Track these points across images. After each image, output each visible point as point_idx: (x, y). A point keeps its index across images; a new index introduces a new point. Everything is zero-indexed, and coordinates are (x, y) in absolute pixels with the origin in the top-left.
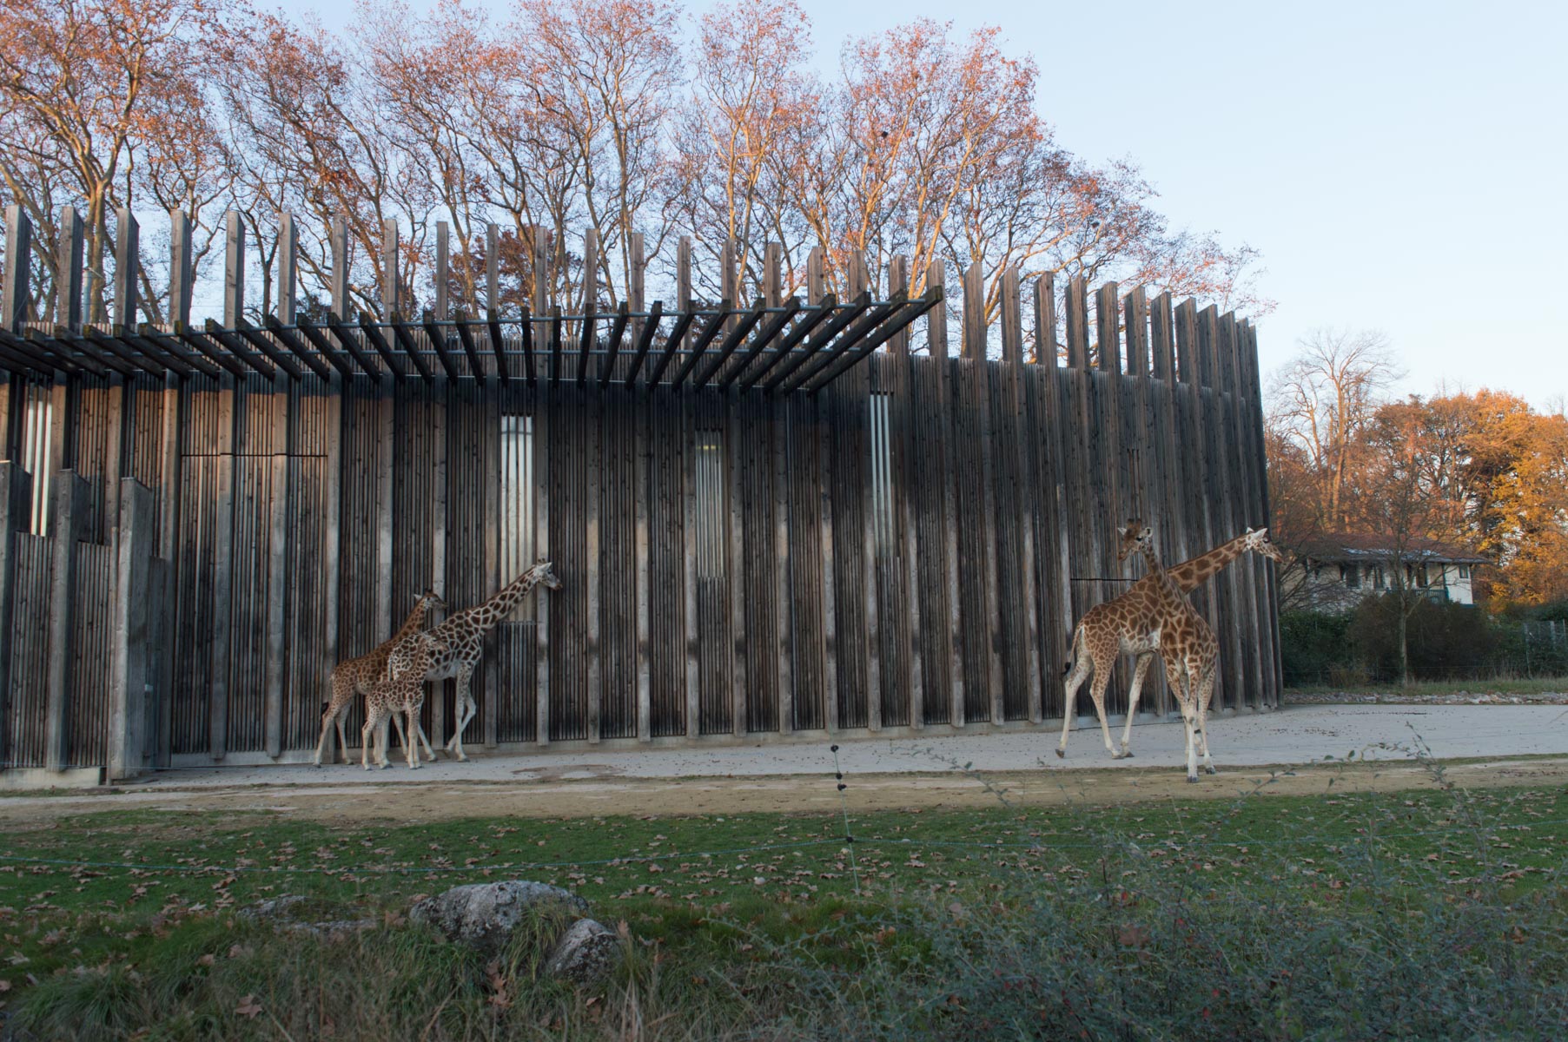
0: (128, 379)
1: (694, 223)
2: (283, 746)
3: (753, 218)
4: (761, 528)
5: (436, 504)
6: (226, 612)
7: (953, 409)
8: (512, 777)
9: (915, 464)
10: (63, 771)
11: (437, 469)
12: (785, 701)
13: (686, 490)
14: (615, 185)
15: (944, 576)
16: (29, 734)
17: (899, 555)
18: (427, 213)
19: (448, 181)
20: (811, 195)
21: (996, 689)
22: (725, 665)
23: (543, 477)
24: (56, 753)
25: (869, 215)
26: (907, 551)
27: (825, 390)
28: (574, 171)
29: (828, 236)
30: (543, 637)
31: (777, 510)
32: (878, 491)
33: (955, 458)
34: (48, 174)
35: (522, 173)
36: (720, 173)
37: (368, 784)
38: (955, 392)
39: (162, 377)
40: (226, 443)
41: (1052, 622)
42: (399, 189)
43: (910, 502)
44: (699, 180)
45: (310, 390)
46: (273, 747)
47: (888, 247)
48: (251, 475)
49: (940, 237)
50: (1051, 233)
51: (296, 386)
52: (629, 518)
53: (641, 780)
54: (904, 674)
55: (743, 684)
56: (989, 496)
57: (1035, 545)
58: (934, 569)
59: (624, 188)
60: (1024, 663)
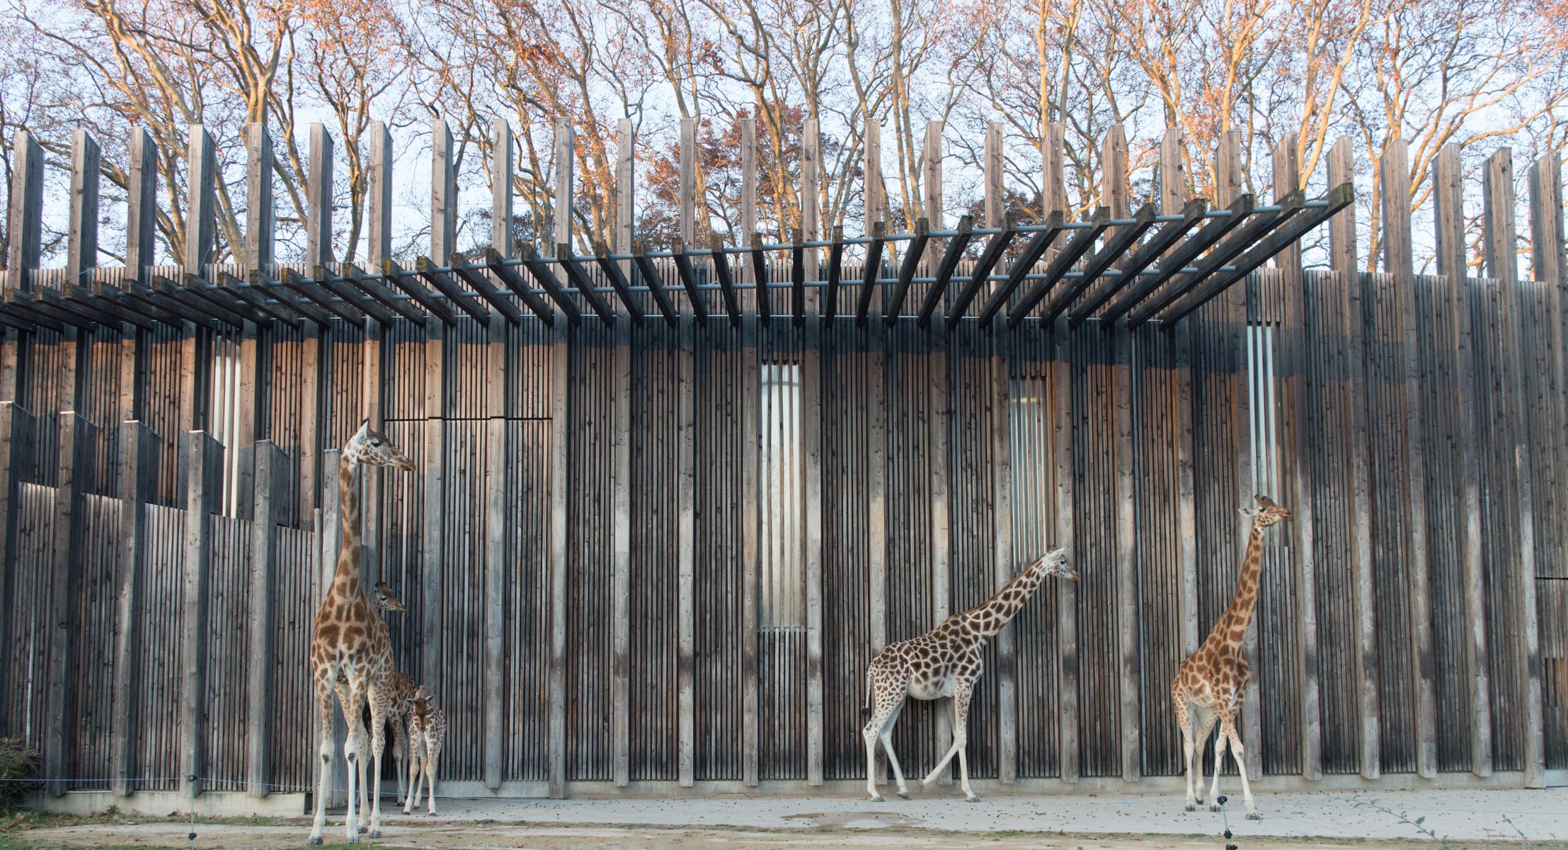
0: (324, 327)
1: (991, 87)
2: (504, 775)
3: (1072, 77)
4: (1097, 508)
5: (682, 478)
6: (438, 611)
7: (1365, 343)
8: (782, 824)
9: (1310, 419)
10: (265, 797)
11: (683, 433)
12: (1130, 737)
13: (998, 458)
14: (885, 43)
15: (1351, 574)
16: (228, 753)
17: (1287, 543)
18: (644, 92)
19: (671, 52)
20: (1153, 41)
21: (1425, 728)
22: (1050, 687)
23: (814, 442)
24: (258, 774)
25: (1237, 64)
26: (1298, 538)
27: (1185, 321)
28: (832, 27)
29: (1178, 98)
30: (815, 648)
31: (1118, 484)
32: (1258, 457)
33: (1367, 410)
34: (199, 68)
35: (765, 34)
36: (1026, 18)
37: (610, 825)
38: (1368, 320)
39: (361, 325)
40: (434, 405)
41: (1508, 637)
42: (609, 63)
43: (1303, 472)
44: (998, 28)
45: (531, 337)
46: (492, 777)
47: (1263, 106)
48: (463, 443)
49: (1340, 89)
50: (1504, 78)
51: (515, 333)
52: (924, 494)
53: (947, 833)
54: (1294, 706)
55: (1073, 713)
56: (1416, 463)
57: (1483, 530)
58: (1338, 563)
59: (898, 46)
60: (1466, 695)
